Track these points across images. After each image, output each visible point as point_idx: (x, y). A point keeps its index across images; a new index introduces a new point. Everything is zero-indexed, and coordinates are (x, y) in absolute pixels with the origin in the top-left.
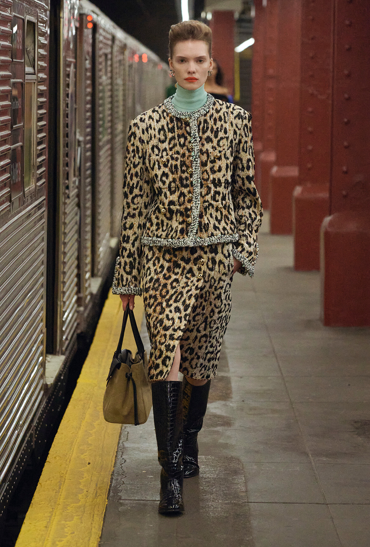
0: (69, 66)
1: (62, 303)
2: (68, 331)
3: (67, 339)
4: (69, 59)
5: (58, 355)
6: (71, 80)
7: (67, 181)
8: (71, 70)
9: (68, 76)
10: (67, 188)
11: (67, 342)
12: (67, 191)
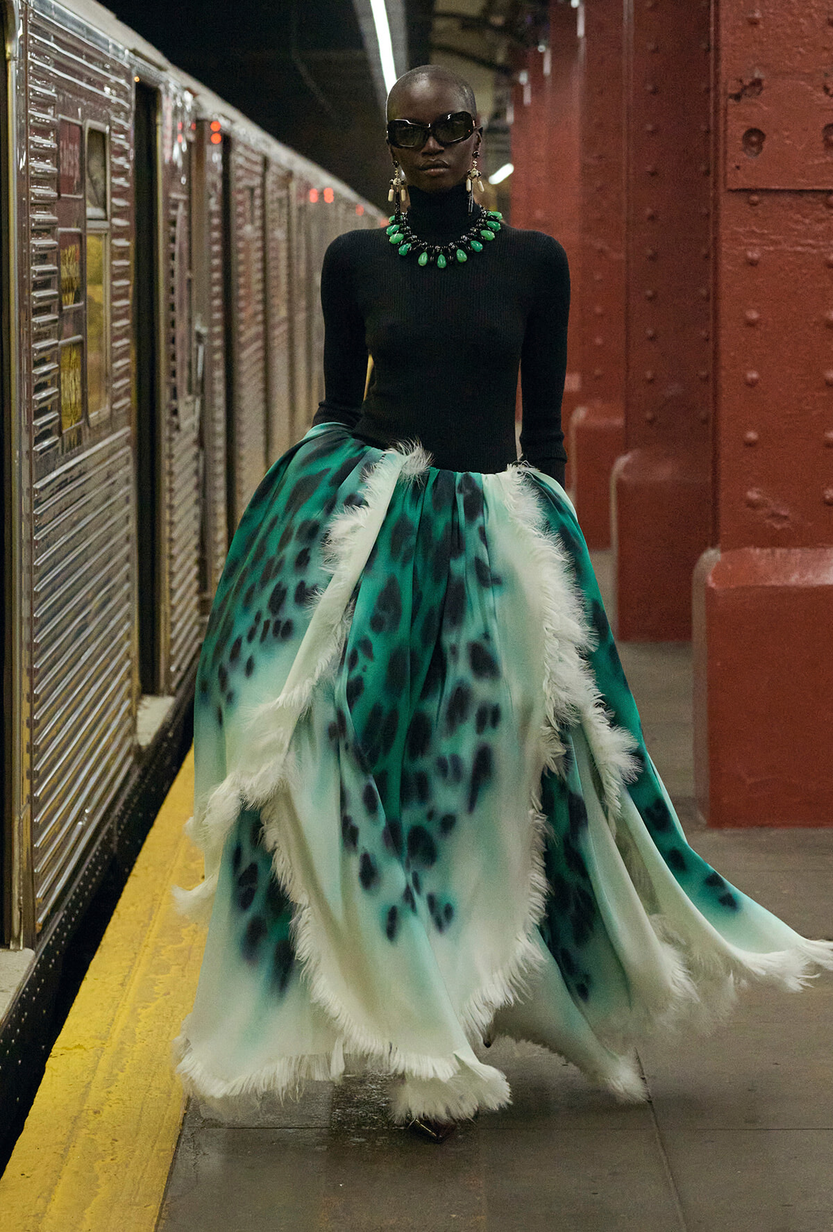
0: (175, 207)
1: (168, 610)
2: (181, 655)
3: (178, 669)
4: (174, 195)
5: (163, 696)
6: (180, 231)
7: (174, 402)
8: (180, 213)
9: (174, 223)
10: (175, 412)
11: (179, 676)
12: (175, 419)
